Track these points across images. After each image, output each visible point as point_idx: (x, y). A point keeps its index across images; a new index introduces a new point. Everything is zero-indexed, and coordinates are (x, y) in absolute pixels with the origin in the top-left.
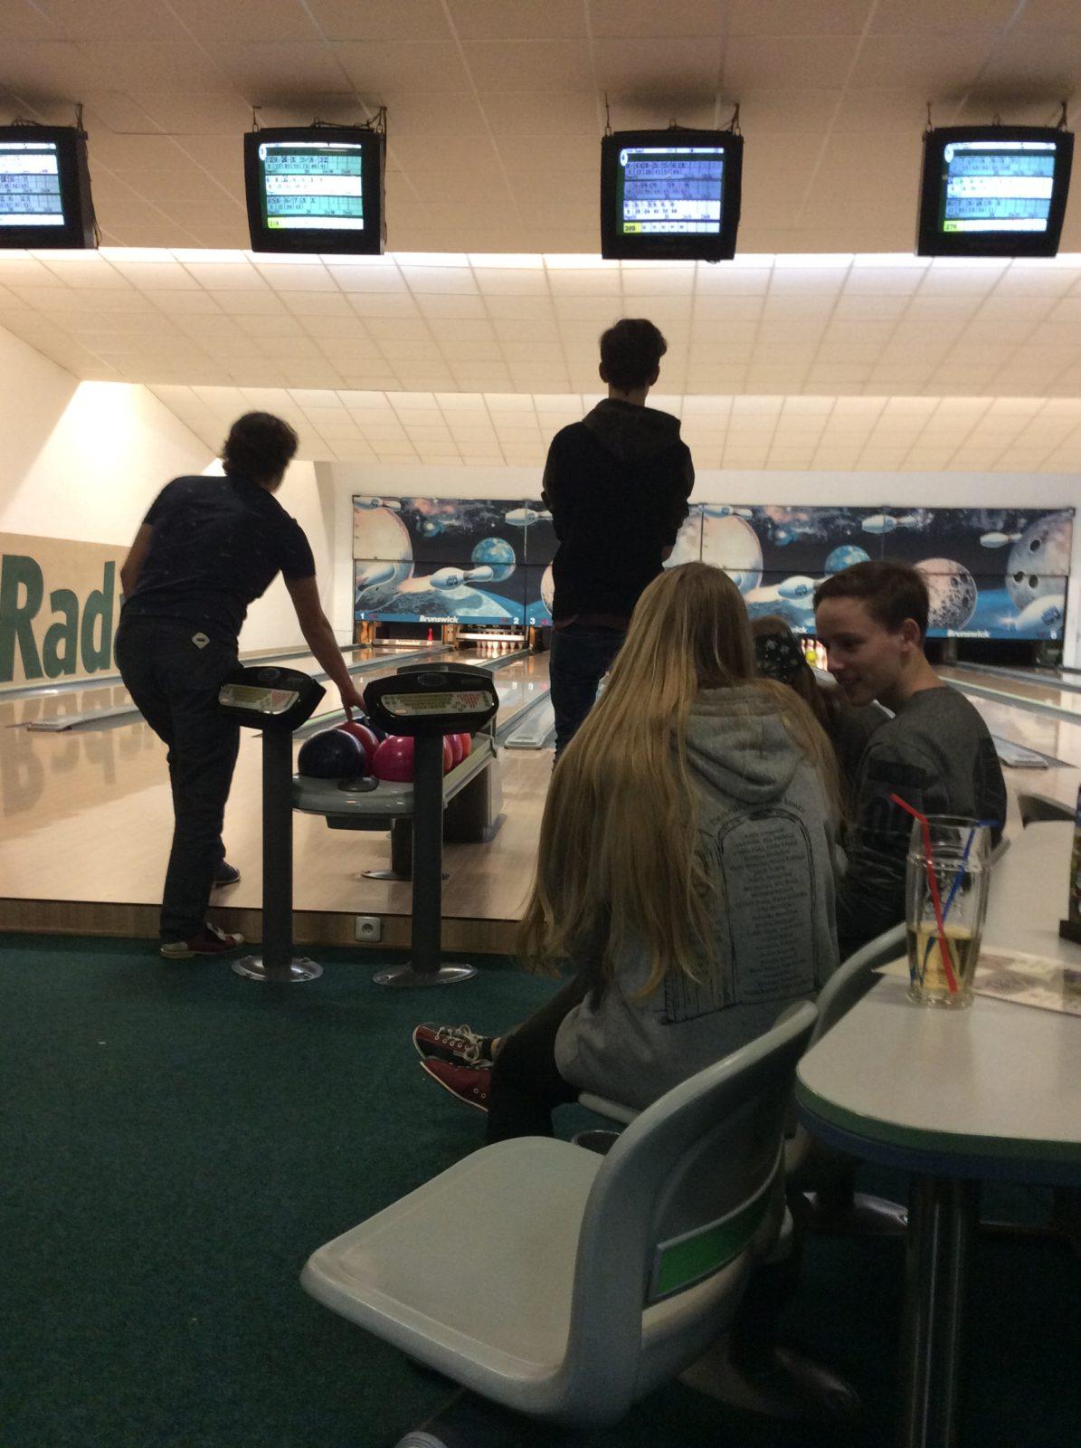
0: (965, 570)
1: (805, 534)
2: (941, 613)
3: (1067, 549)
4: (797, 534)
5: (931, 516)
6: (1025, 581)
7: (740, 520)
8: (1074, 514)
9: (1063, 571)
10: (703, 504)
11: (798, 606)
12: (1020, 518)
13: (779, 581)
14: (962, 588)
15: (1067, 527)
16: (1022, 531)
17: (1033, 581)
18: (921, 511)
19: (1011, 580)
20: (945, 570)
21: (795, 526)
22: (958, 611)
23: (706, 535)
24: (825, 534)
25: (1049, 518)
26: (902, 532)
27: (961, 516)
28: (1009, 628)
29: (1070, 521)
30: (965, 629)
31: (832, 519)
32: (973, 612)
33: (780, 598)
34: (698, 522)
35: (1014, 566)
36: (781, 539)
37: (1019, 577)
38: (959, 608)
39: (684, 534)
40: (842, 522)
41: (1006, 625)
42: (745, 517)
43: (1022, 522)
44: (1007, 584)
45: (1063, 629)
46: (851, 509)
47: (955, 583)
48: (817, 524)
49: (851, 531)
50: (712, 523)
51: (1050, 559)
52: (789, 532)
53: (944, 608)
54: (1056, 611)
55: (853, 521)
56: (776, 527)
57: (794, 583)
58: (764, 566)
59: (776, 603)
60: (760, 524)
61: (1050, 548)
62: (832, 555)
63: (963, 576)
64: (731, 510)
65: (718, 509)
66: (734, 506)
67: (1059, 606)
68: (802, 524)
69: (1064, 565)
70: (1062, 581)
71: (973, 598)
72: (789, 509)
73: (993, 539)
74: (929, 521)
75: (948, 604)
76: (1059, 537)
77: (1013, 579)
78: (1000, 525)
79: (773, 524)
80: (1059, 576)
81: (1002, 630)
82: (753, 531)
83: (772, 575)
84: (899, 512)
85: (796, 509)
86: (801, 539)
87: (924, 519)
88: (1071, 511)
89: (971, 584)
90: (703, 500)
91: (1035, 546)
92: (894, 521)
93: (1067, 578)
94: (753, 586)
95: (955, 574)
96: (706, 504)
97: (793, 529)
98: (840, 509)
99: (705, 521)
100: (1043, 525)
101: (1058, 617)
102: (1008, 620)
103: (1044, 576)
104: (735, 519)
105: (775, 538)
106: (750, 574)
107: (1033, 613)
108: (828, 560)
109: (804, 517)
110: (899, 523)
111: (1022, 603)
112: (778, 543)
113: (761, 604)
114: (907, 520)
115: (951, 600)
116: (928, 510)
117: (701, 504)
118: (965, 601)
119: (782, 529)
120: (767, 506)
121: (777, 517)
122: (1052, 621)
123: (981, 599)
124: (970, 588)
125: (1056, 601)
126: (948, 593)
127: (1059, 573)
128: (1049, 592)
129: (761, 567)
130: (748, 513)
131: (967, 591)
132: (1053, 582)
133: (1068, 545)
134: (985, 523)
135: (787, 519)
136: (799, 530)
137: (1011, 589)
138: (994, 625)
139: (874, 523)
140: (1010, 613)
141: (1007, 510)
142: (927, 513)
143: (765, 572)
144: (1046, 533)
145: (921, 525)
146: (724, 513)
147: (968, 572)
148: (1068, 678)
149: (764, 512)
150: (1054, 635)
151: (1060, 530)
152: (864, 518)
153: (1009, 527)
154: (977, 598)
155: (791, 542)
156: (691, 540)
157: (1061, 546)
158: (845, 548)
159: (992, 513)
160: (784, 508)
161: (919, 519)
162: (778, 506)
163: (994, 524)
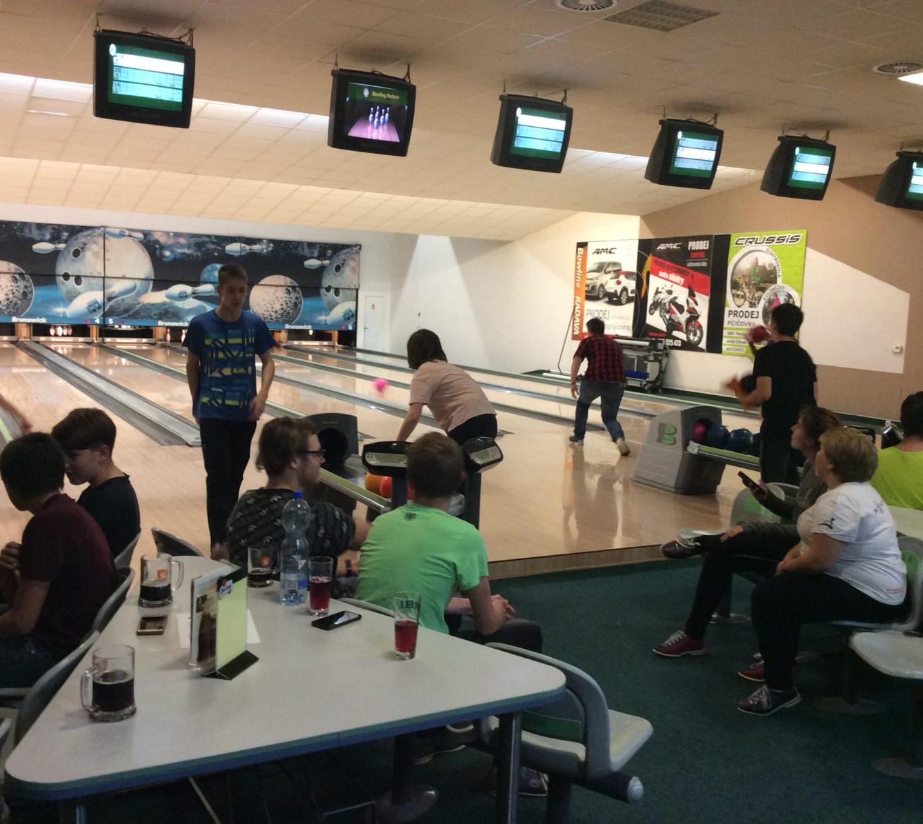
0: (296, 284)
1: (184, 254)
2: (280, 312)
3: (356, 271)
4: (179, 253)
5: (271, 245)
6: (332, 291)
7: (134, 241)
8: (360, 249)
9: (355, 285)
10: (105, 227)
11: (181, 306)
12: (328, 249)
13: (167, 288)
14: (293, 295)
15: (356, 257)
16: (330, 258)
17: (337, 292)
18: (265, 241)
19: (323, 291)
20: (283, 284)
21: (178, 248)
22: (291, 311)
23: (108, 251)
24: (199, 254)
25: (345, 251)
26: (253, 256)
27: (291, 246)
28: (323, 323)
29: (358, 253)
30: (297, 324)
31: (204, 243)
32: (301, 312)
33: (168, 300)
34: (101, 241)
35: (326, 282)
36: (165, 257)
37: (328, 289)
38: (292, 309)
39: (90, 249)
40: (211, 246)
41: (321, 321)
42: (138, 238)
43: (329, 253)
44: (322, 294)
45: (356, 323)
46: (216, 237)
47: (289, 292)
48: (192, 246)
49: (219, 253)
50: (112, 242)
51: (345, 278)
52: (172, 251)
53: (282, 309)
54: (351, 311)
55: (219, 246)
56: (162, 247)
57: (177, 289)
58: (155, 275)
59: (164, 304)
60: (150, 244)
61: (347, 270)
62: (205, 270)
63: (294, 288)
64: (127, 233)
65: (117, 231)
66: (129, 230)
67: (353, 309)
68: (182, 246)
69: (355, 282)
70: (355, 291)
71: (300, 303)
72: (171, 234)
73: (312, 263)
74: (270, 249)
75: (285, 306)
76: (352, 263)
77: (324, 290)
78: (316, 254)
79: (159, 245)
80: (353, 289)
81: (317, 324)
82: (145, 250)
83: (160, 283)
84: (250, 241)
85: (177, 235)
86: (181, 257)
87: (267, 248)
88: (359, 247)
89: (299, 293)
90: (104, 224)
91: (338, 269)
92: (248, 247)
93: (357, 290)
94: (146, 291)
95: (289, 286)
96: (107, 227)
97: (175, 249)
98: (209, 236)
99: (106, 241)
100: (342, 255)
101: (353, 316)
102: (322, 318)
103: (342, 289)
104: (130, 240)
105: (162, 256)
106: (144, 282)
107: (338, 313)
108: (202, 274)
109: (182, 241)
110: (251, 249)
111: (332, 306)
112: (164, 259)
113: (153, 305)
114: (256, 247)
115: (287, 304)
116: (270, 241)
117: (102, 227)
118: (295, 304)
119: (167, 250)
120: (154, 231)
121: (163, 240)
122: (349, 318)
123: (306, 304)
124: (298, 296)
125: (350, 305)
126: (285, 299)
127: (353, 287)
128: (347, 299)
129: (153, 278)
130: (141, 236)
131: (297, 298)
132: (348, 292)
133: (357, 268)
134: (306, 252)
135: (171, 242)
136: (180, 251)
137: (323, 296)
138: (315, 321)
139: (233, 248)
140: (324, 313)
141: (319, 243)
142: (269, 244)
143: (155, 281)
144: (344, 260)
145: (265, 251)
146: (122, 235)
147: (297, 285)
148: (359, 356)
149: (152, 235)
150: (350, 328)
151: (352, 259)
152: (227, 245)
153: (321, 257)
154: (303, 303)
155: (175, 259)
156: (95, 254)
157: (353, 270)
158: (214, 265)
159: (311, 245)
160: (167, 233)
161: (264, 247)
162: (165, 232)
163: (313, 253)
